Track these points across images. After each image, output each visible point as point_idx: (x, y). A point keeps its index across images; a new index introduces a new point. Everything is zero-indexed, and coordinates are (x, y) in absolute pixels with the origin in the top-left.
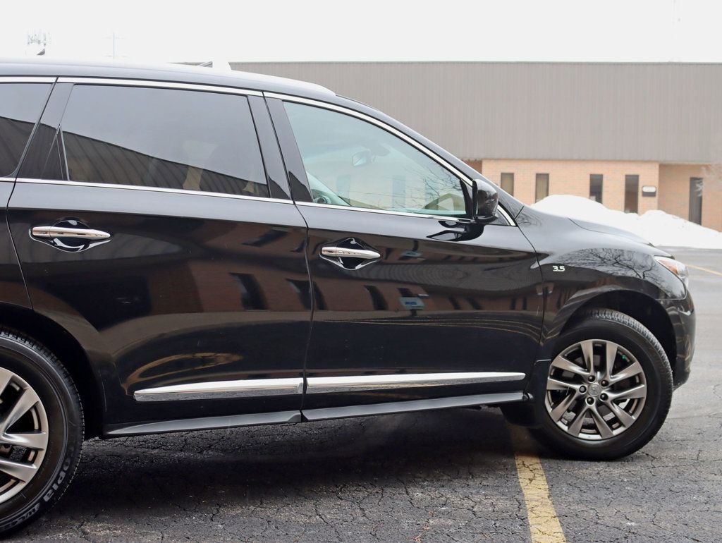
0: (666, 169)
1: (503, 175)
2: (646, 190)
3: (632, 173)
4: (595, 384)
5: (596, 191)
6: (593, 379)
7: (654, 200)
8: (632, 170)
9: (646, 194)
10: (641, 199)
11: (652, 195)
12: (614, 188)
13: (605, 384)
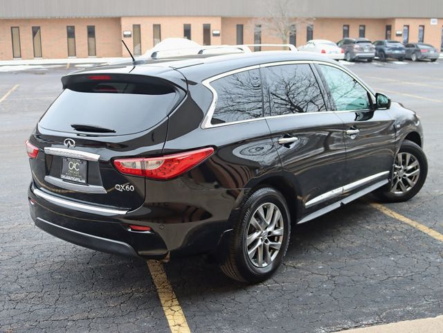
0: (225, 20)
1: (134, 26)
2: (215, 32)
3: (206, 23)
4: (401, 171)
5: (187, 33)
6: (400, 169)
7: (219, 39)
8: (207, 21)
9: (215, 35)
10: (212, 38)
11: (218, 35)
12: (197, 32)
13: (405, 170)
